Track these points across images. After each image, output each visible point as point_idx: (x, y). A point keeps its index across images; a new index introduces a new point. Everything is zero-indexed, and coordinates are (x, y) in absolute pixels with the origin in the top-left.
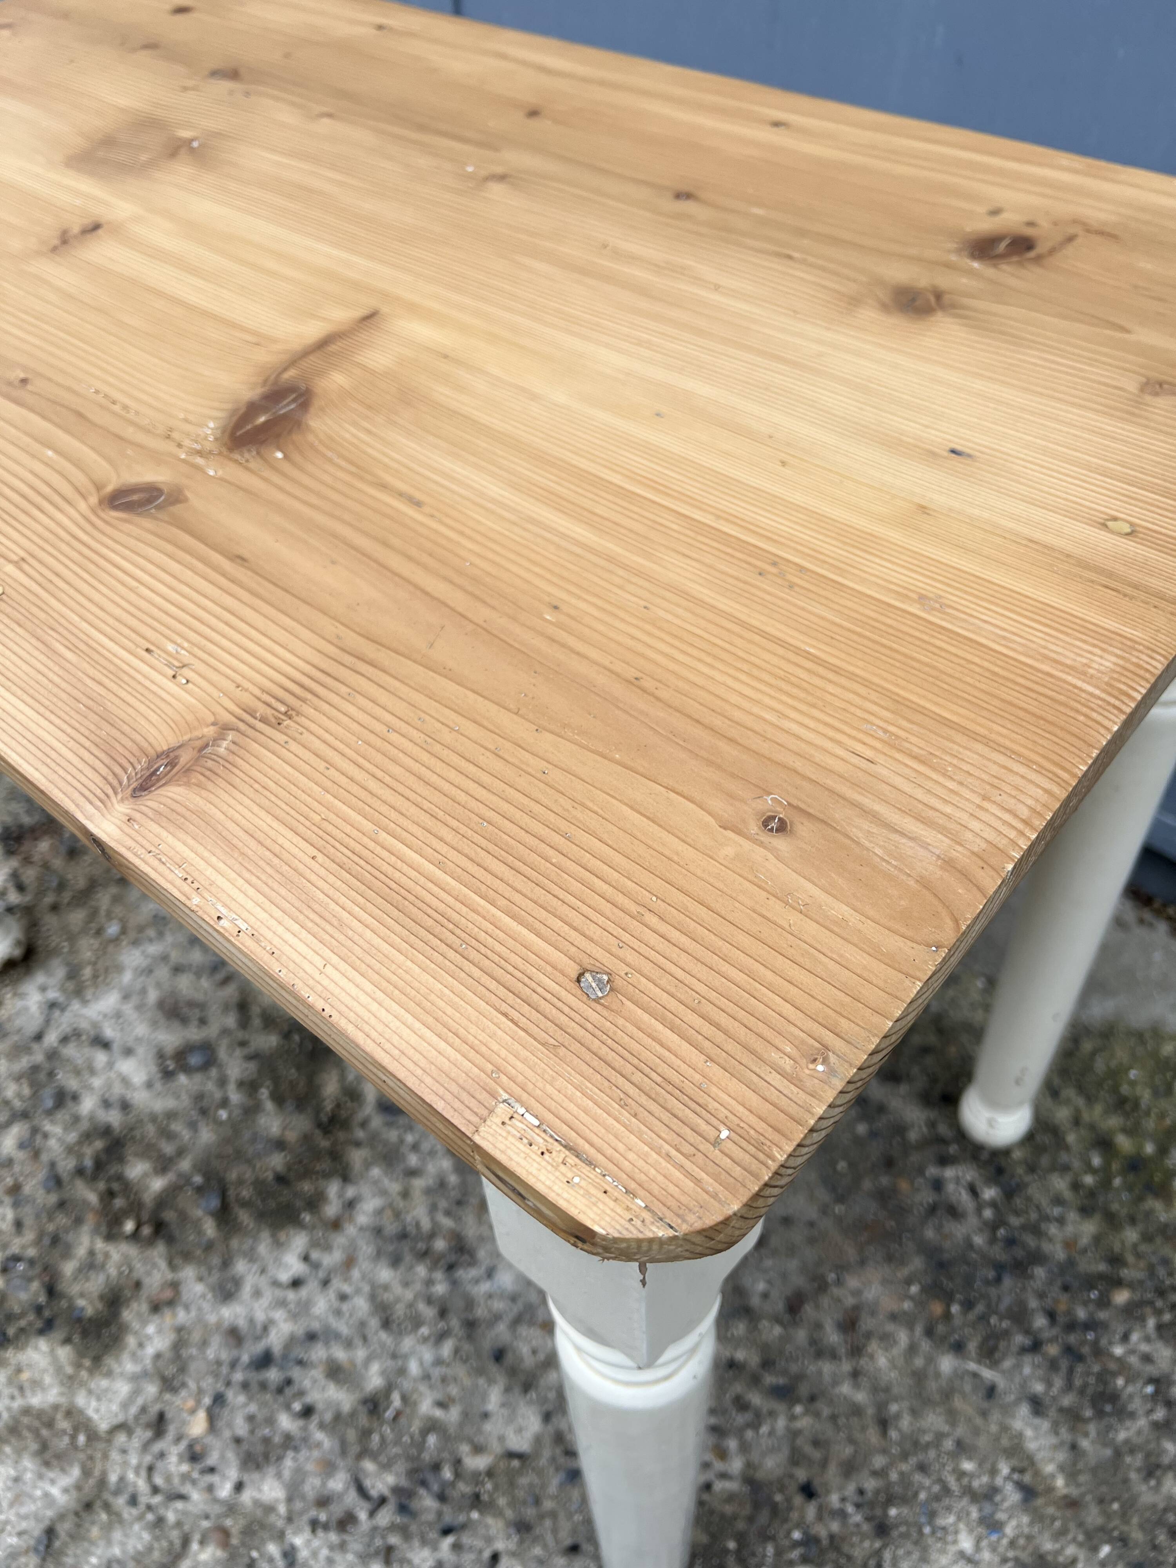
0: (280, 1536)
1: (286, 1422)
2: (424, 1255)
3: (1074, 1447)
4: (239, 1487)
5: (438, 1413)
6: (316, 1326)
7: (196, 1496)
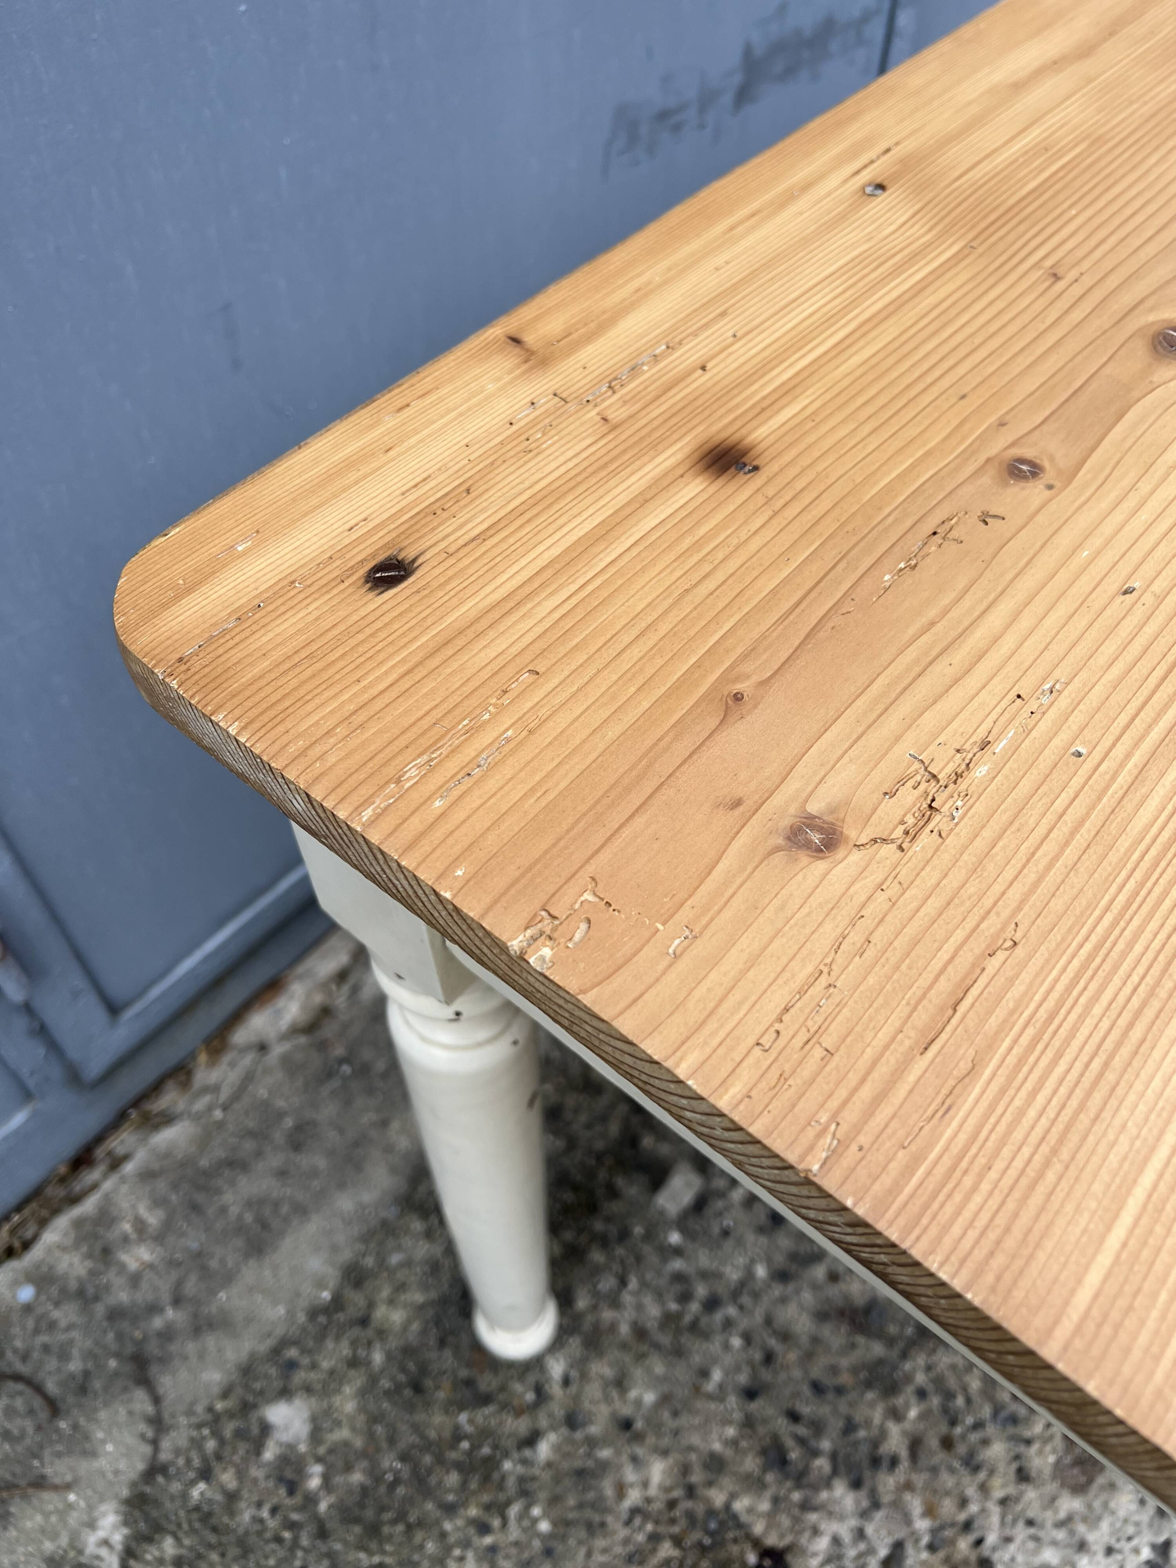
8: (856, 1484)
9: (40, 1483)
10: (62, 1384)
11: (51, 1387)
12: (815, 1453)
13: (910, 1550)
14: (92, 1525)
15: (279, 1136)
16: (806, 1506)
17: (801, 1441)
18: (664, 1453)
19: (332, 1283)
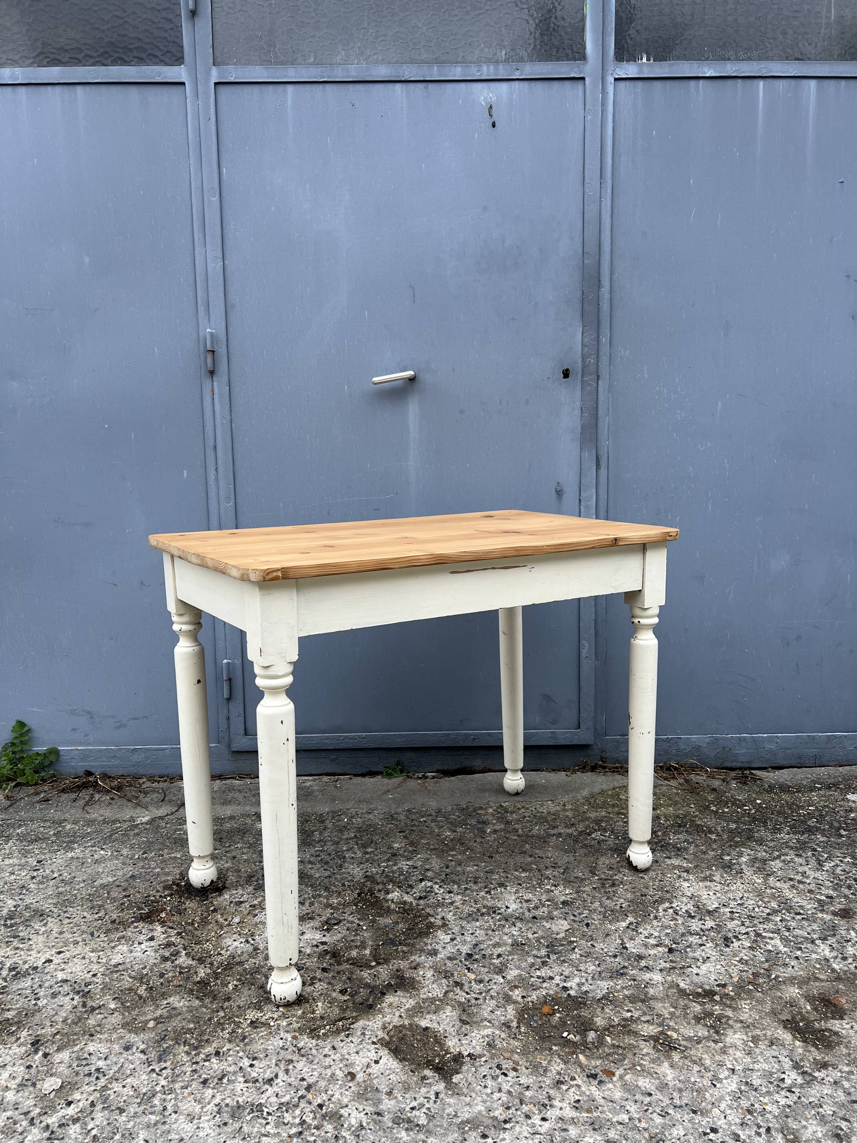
0: (532, 977)
1: (496, 961)
2: (482, 914)
3: (685, 859)
4: (503, 977)
5: (535, 935)
6: (474, 942)
7: (494, 987)
8: (255, 889)
9: (146, 808)
10: (169, 799)
11: (166, 798)
12: (257, 881)
13: (246, 904)
14: (143, 817)
15: (253, 792)
16: (241, 886)
17: (258, 878)
18: (233, 863)
19: (226, 816)
